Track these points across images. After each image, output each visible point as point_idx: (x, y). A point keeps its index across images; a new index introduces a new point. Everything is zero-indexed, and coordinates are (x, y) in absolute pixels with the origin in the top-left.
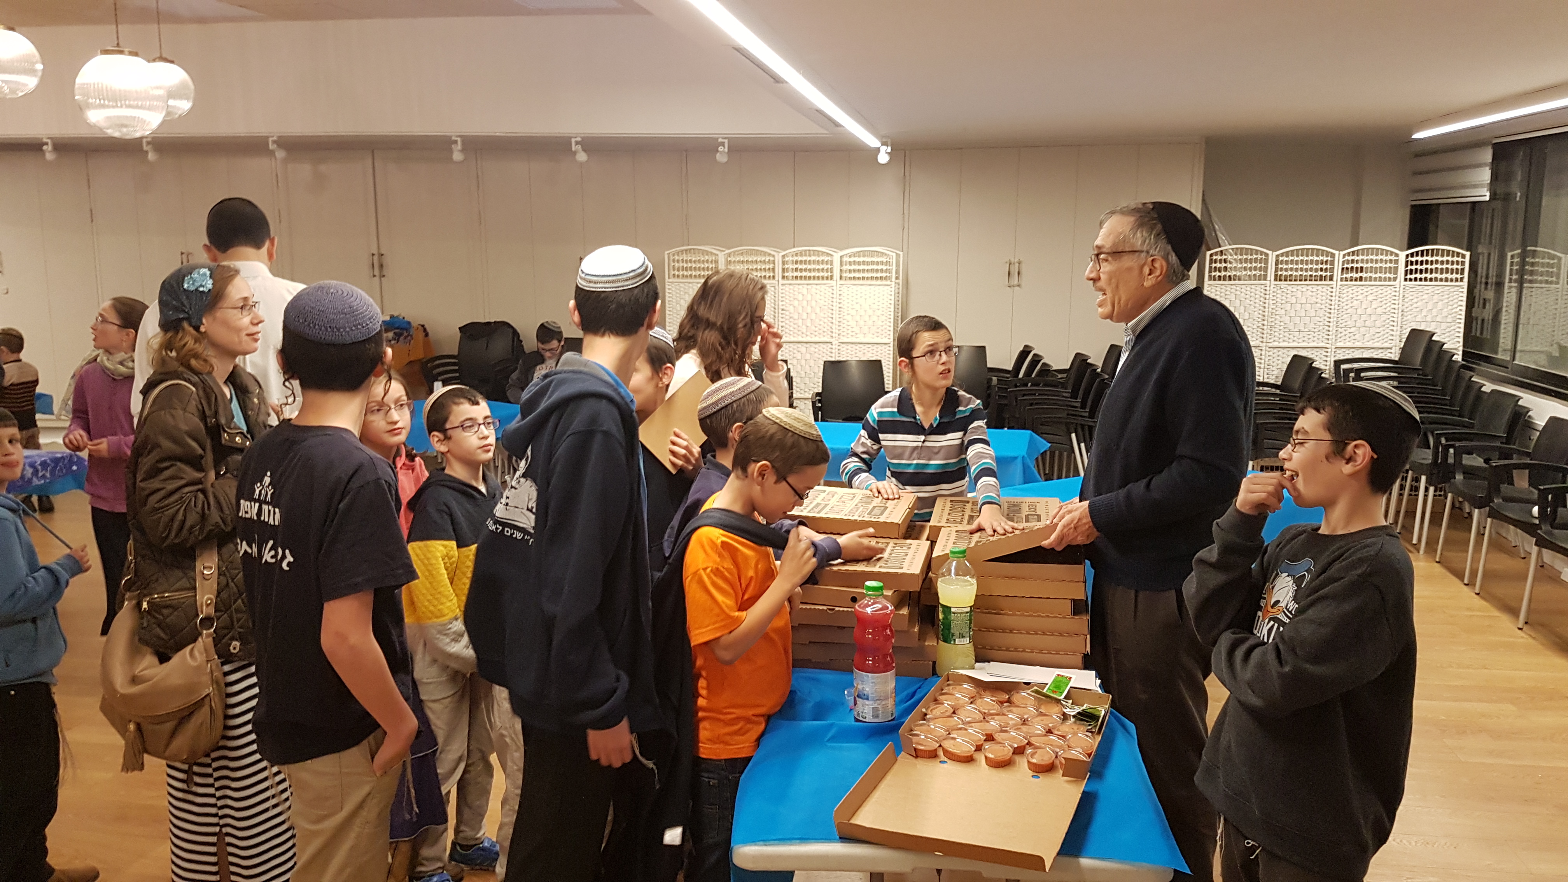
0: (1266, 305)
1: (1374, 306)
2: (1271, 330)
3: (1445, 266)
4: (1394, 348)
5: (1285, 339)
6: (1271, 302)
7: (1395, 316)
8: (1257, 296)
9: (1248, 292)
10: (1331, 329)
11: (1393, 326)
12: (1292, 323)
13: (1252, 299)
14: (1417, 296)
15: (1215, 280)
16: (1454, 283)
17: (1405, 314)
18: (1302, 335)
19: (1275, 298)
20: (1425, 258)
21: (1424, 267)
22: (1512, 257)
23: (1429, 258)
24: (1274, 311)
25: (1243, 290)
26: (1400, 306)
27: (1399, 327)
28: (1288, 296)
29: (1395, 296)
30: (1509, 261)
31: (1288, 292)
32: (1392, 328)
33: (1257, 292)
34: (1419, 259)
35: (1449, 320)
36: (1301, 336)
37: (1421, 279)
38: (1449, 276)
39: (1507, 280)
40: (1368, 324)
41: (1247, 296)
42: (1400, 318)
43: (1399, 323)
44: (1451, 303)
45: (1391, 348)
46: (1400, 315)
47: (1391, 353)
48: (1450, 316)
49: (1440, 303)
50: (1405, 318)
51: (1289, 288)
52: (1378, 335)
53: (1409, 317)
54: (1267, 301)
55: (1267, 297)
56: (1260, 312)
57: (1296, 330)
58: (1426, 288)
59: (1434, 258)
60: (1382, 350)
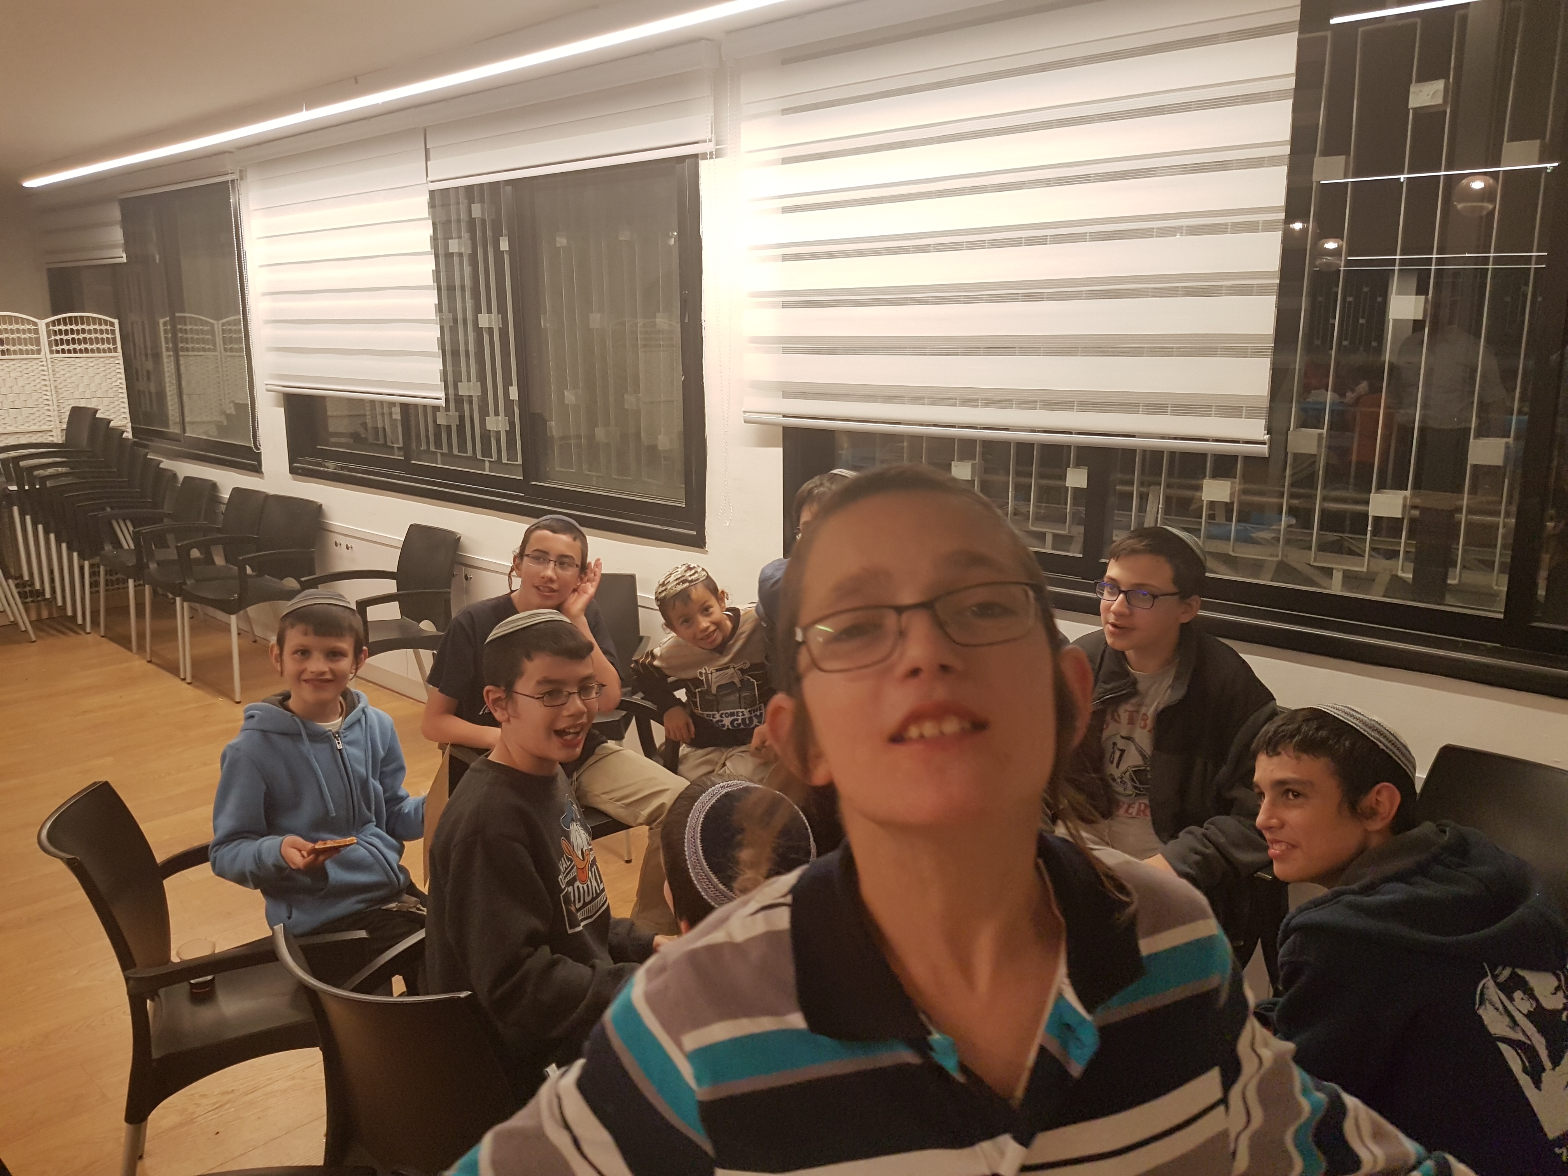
1: (21, 384)
3: (93, 336)
4: (54, 430)
7: (48, 393)
11: (48, 405)
14: (69, 369)
16: (108, 354)
17: (60, 391)
20: (69, 327)
21: (70, 337)
22: (165, 324)
23: (74, 327)
26: (52, 382)
27: (55, 407)
29: (44, 371)
30: (162, 328)
32: (47, 408)
34: (62, 327)
35: (110, 395)
37: (69, 351)
38: (100, 346)
39: (164, 349)
40: (18, 404)
42: (54, 396)
43: (55, 401)
44: (109, 376)
45: (51, 431)
46: (53, 392)
47: (52, 436)
48: (110, 391)
49: (97, 377)
52: (32, 417)
53: (65, 394)
58: (78, 360)
59: (80, 327)
60: (41, 434)
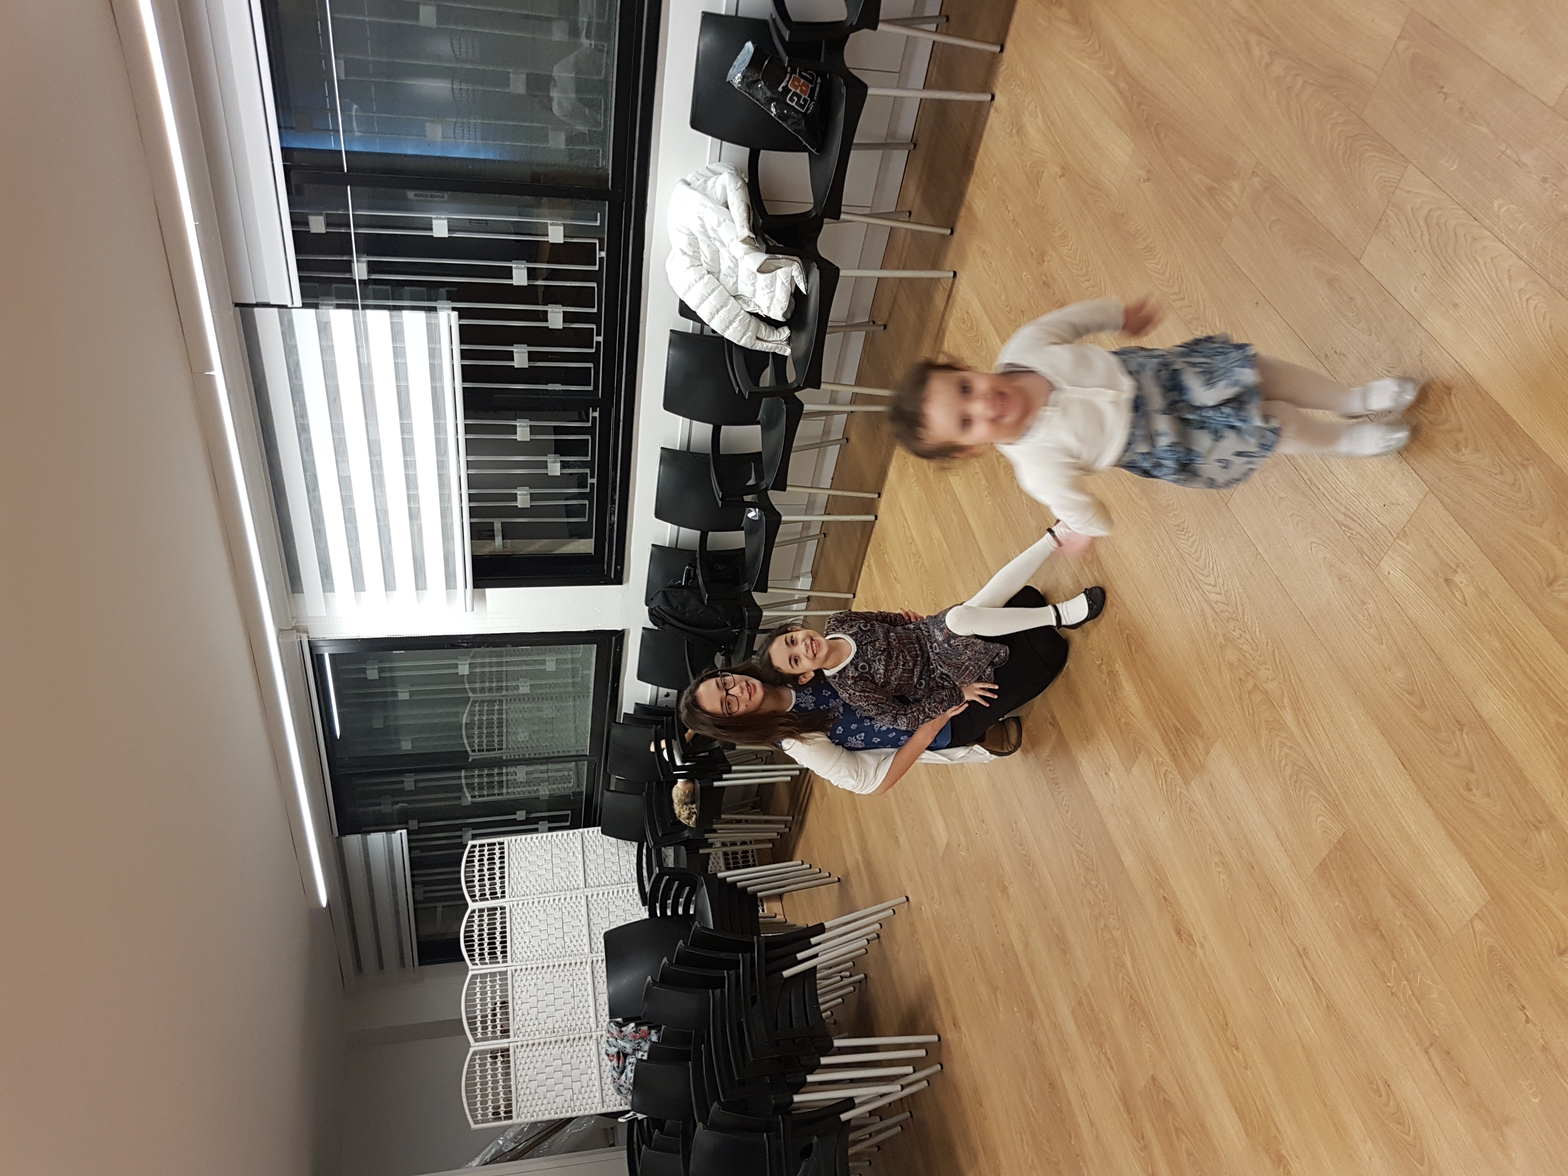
0: (542, 1041)
1: (537, 923)
2: (575, 1030)
3: (486, 862)
5: (584, 1012)
6: (538, 1036)
7: (547, 899)
8: (531, 1054)
9: (526, 1067)
10: (568, 962)
11: (560, 899)
12: (564, 1007)
13: (534, 1060)
14: (522, 883)
15: (511, 1112)
16: (506, 850)
18: (577, 993)
19: (532, 1033)
20: (477, 883)
21: (487, 882)
23: (476, 879)
24: (549, 1031)
25: (523, 1074)
26: (535, 897)
27: (561, 893)
28: (528, 1018)
29: (523, 904)
31: (523, 1019)
32: (562, 900)
33: (525, 1056)
34: (477, 889)
35: (549, 847)
36: (580, 994)
37: (502, 882)
38: (497, 857)
40: (559, 925)
41: (531, 1066)
42: (550, 894)
43: (556, 894)
44: (529, 849)
45: (587, 897)
46: (546, 895)
47: (592, 895)
48: (545, 847)
49: (529, 858)
50: (550, 889)
51: (518, 1019)
52: (572, 913)
53: (548, 886)
54: (537, 1042)
55: (530, 1042)
56: (551, 1047)
57: (572, 1001)
58: (512, 875)
59: (477, 874)
60: (590, 905)
